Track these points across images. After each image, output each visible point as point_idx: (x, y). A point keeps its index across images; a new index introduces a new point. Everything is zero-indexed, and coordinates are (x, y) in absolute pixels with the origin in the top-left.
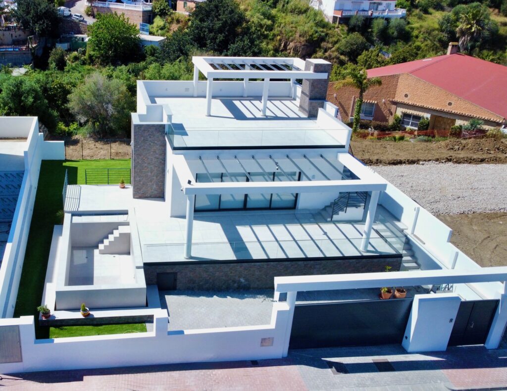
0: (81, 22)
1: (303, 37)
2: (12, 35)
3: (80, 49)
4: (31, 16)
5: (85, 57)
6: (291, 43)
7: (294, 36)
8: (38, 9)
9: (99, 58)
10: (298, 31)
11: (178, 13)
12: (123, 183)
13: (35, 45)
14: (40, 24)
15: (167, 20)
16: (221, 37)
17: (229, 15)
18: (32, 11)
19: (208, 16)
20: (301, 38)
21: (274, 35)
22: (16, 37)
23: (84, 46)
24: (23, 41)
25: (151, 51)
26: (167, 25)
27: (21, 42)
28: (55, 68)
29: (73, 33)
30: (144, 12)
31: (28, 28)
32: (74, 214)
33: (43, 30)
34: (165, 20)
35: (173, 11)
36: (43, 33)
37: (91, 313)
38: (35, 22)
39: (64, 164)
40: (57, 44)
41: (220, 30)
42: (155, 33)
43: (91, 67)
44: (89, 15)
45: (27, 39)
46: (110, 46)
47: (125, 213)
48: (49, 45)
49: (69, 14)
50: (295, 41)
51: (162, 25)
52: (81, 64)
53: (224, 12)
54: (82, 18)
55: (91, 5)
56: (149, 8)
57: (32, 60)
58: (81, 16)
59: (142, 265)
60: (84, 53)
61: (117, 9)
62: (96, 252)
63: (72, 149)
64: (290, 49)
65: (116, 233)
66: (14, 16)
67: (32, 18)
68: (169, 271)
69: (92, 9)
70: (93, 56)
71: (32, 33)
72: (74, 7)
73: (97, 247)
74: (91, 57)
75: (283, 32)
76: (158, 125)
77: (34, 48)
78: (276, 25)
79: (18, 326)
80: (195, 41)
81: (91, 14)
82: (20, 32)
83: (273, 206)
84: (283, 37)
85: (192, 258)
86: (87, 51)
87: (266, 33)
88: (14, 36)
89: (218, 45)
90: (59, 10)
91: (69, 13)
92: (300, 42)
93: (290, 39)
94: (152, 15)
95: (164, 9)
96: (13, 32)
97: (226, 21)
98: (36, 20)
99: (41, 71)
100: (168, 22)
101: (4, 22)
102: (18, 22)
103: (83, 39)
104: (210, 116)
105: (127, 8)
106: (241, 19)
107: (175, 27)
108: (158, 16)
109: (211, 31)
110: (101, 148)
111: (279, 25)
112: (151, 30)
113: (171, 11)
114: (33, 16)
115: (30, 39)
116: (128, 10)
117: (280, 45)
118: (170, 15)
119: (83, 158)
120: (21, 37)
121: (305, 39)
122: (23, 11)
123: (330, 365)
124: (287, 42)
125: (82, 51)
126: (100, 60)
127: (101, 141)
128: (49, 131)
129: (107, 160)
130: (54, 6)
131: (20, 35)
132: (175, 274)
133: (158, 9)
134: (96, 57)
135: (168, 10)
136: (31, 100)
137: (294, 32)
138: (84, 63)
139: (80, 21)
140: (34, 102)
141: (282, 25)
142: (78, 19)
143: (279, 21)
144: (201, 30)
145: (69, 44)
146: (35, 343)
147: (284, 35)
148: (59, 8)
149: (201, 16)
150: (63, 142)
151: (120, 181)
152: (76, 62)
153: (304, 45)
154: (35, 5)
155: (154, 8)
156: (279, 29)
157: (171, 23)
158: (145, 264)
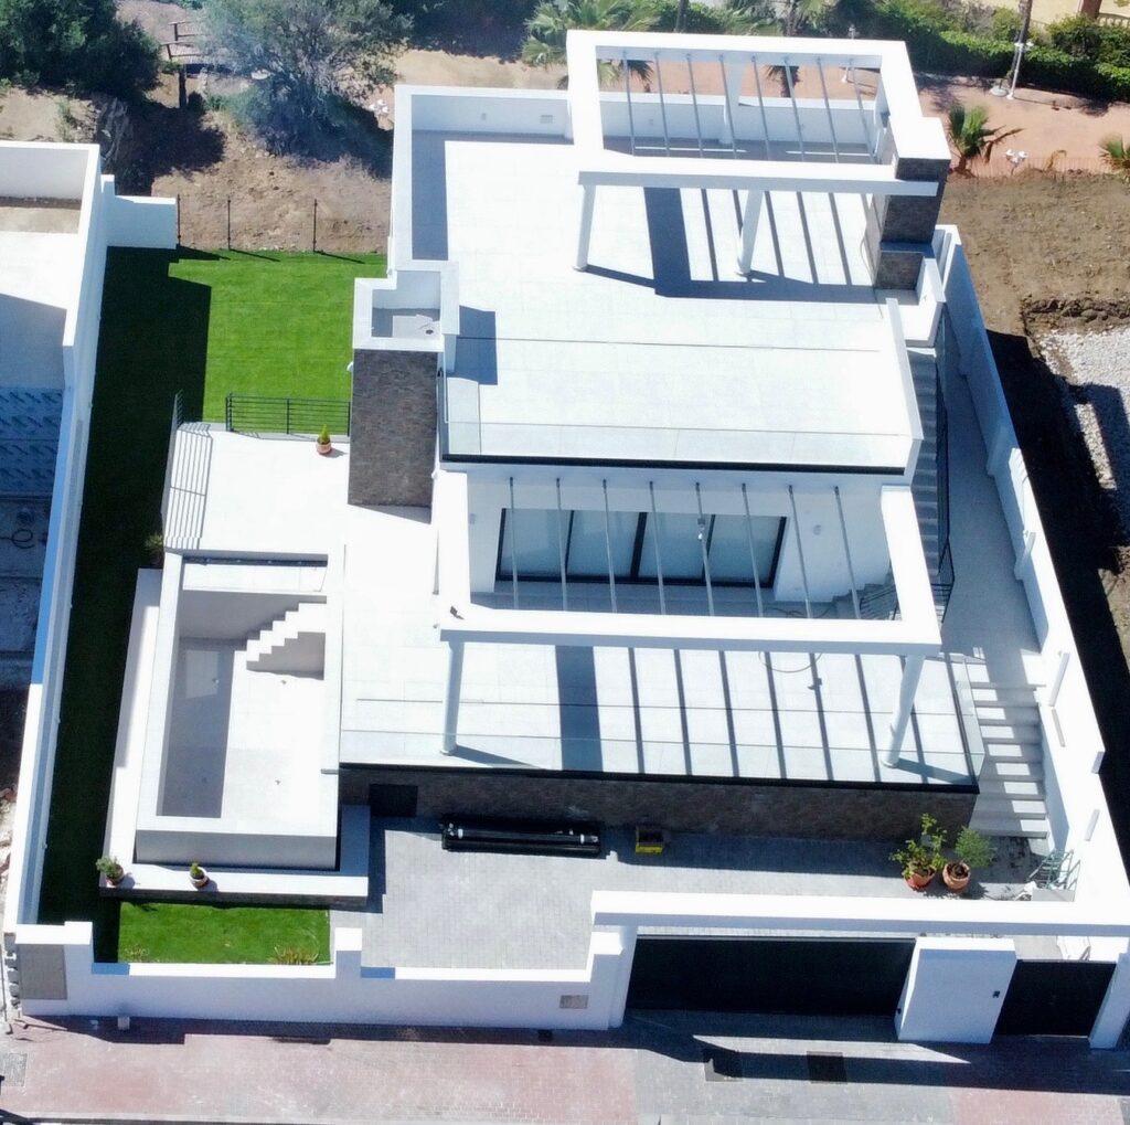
32: (189, 558)
37: (212, 877)
39: (174, 270)
47: (319, 561)
59: (337, 768)
62: (240, 659)
68: (398, 782)
73: (243, 646)
76: (417, 353)
79: (60, 947)
104: (587, 269)
119: (231, 244)
129: (301, 259)
132: (413, 790)
136: (78, 36)
146: (93, 972)
158: (343, 766)
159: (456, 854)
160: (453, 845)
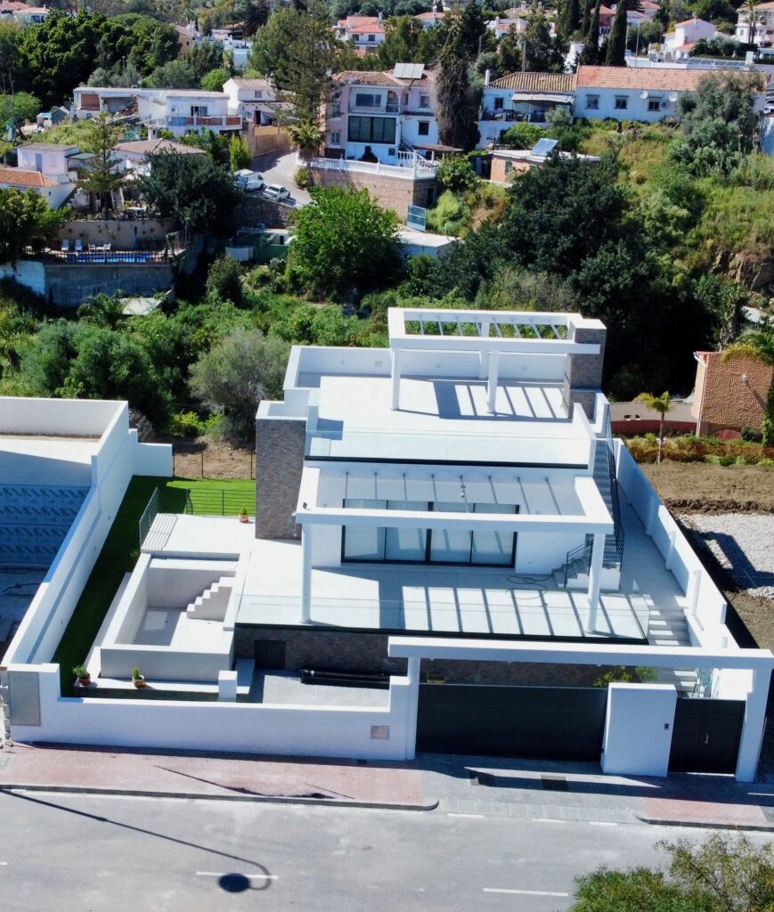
0: (282, 203)
1: (765, 242)
2: (136, 229)
3: (275, 259)
4: (177, 191)
5: (284, 278)
6: (737, 255)
7: (746, 238)
8: (192, 176)
9: (311, 279)
10: (754, 229)
11: (493, 184)
12: (245, 513)
13: (181, 251)
14: (195, 208)
15: (466, 200)
16: (565, 242)
17: (588, 196)
18: (180, 181)
19: (542, 197)
20: (761, 245)
21: (700, 237)
22: (144, 232)
23: (283, 254)
24: (157, 241)
25: (420, 269)
26: (467, 210)
27: (155, 245)
28: (217, 299)
29: (263, 225)
30: (418, 182)
31: (170, 215)
32: (155, 556)
33: (199, 220)
34: (461, 199)
35: (483, 181)
36: (199, 226)
37: (148, 684)
38: (183, 204)
39: (169, 484)
40: (227, 248)
41: (566, 228)
42: (440, 228)
43: (294, 298)
44: (302, 187)
45: (165, 238)
46: (335, 256)
47: (234, 558)
48: (211, 251)
49: (259, 186)
50: (747, 251)
51: (455, 211)
52: (274, 293)
53: (577, 187)
54: (286, 194)
55: (309, 165)
56: (430, 174)
57: (172, 282)
58: (282, 190)
59: (233, 626)
60: (281, 268)
61: (363, 174)
62: (183, 615)
63: (190, 460)
64: (735, 268)
65: (215, 588)
66: (144, 191)
67: (178, 195)
68: (273, 638)
69: (311, 174)
70: (298, 276)
71: (178, 226)
72: (274, 169)
73: (184, 609)
74: (294, 277)
75: (721, 229)
76: (294, 422)
77: (177, 258)
78: (707, 215)
79: (37, 674)
80: (513, 249)
81: (305, 182)
82: (154, 224)
83: (475, 560)
84: (719, 240)
85: (310, 622)
86: (288, 265)
87: (674, 233)
88: (139, 231)
89: (560, 260)
90: (236, 178)
91: (260, 182)
92: (758, 254)
93: (736, 247)
94: (435, 187)
95: (462, 176)
96: (138, 224)
97: (580, 207)
98: (186, 198)
99: (188, 305)
100: (468, 205)
101: (123, 201)
102: (150, 201)
103: (282, 239)
104: (398, 410)
105: (383, 173)
106: (619, 203)
107: (482, 214)
108: (448, 191)
109: (544, 228)
110: (241, 460)
111: (712, 213)
112: (431, 221)
113: (478, 180)
114: (181, 190)
115: (172, 238)
116: (385, 177)
117: (713, 258)
118: (473, 190)
119: (204, 476)
120: (155, 232)
121: (769, 246)
122: (162, 180)
123: (472, 775)
124: (728, 253)
125: (279, 265)
126: (313, 285)
127: (243, 448)
128: (153, 427)
129: (244, 481)
130: (228, 169)
131: (152, 230)
132: (282, 644)
133: (449, 175)
134: (307, 278)
135: (469, 179)
136: (125, 371)
137: (744, 231)
138: (280, 290)
139: (280, 200)
140: (130, 375)
141: (719, 215)
142: (275, 196)
143: (714, 206)
144: (525, 228)
145: (252, 249)
146: (59, 700)
147: (723, 237)
148: (236, 173)
149: (527, 197)
150: (170, 445)
151: (241, 511)
152: (264, 288)
153: (767, 260)
154: (186, 169)
155: (440, 173)
156: (712, 223)
157: (474, 206)
158: (238, 625)
159: (309, 686)
160: (308, 680)
